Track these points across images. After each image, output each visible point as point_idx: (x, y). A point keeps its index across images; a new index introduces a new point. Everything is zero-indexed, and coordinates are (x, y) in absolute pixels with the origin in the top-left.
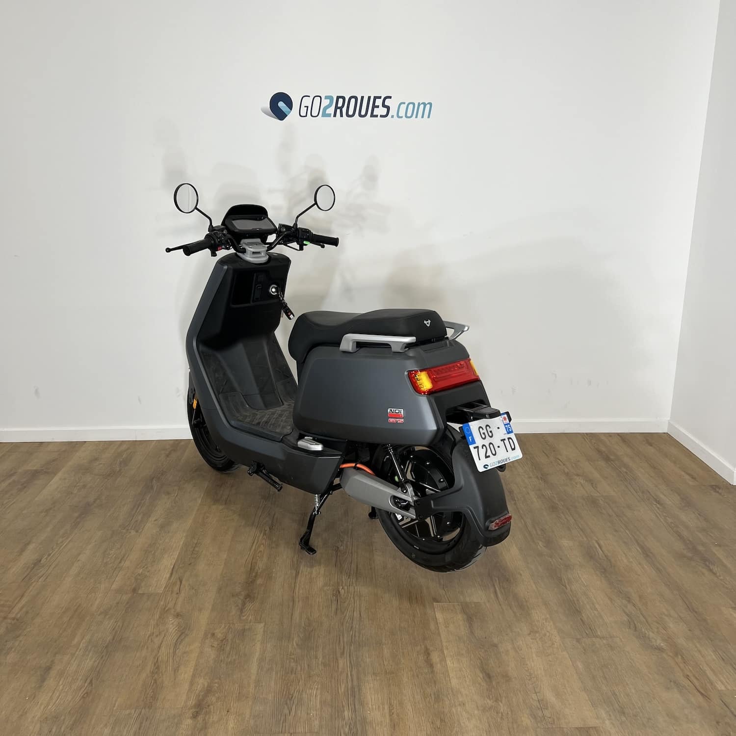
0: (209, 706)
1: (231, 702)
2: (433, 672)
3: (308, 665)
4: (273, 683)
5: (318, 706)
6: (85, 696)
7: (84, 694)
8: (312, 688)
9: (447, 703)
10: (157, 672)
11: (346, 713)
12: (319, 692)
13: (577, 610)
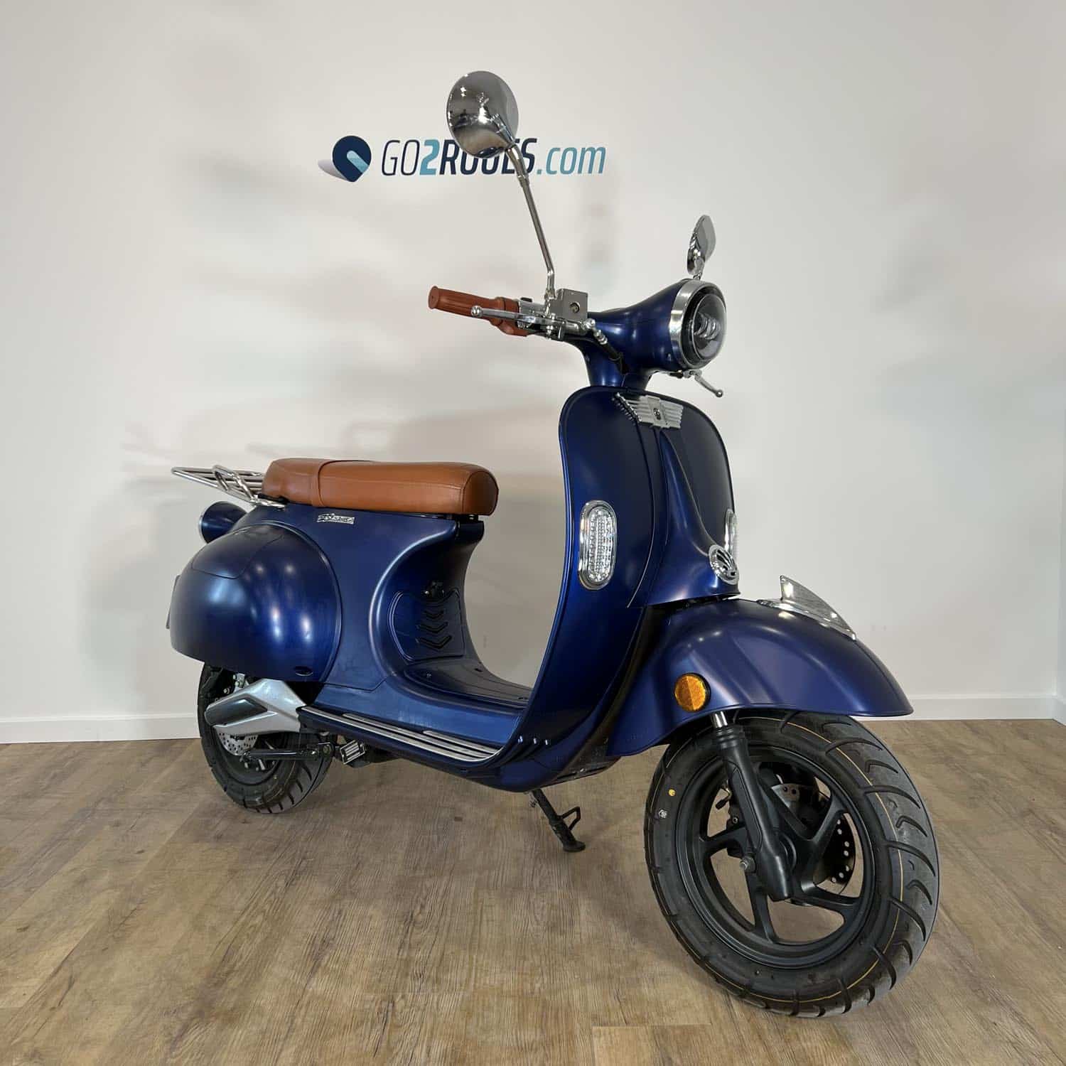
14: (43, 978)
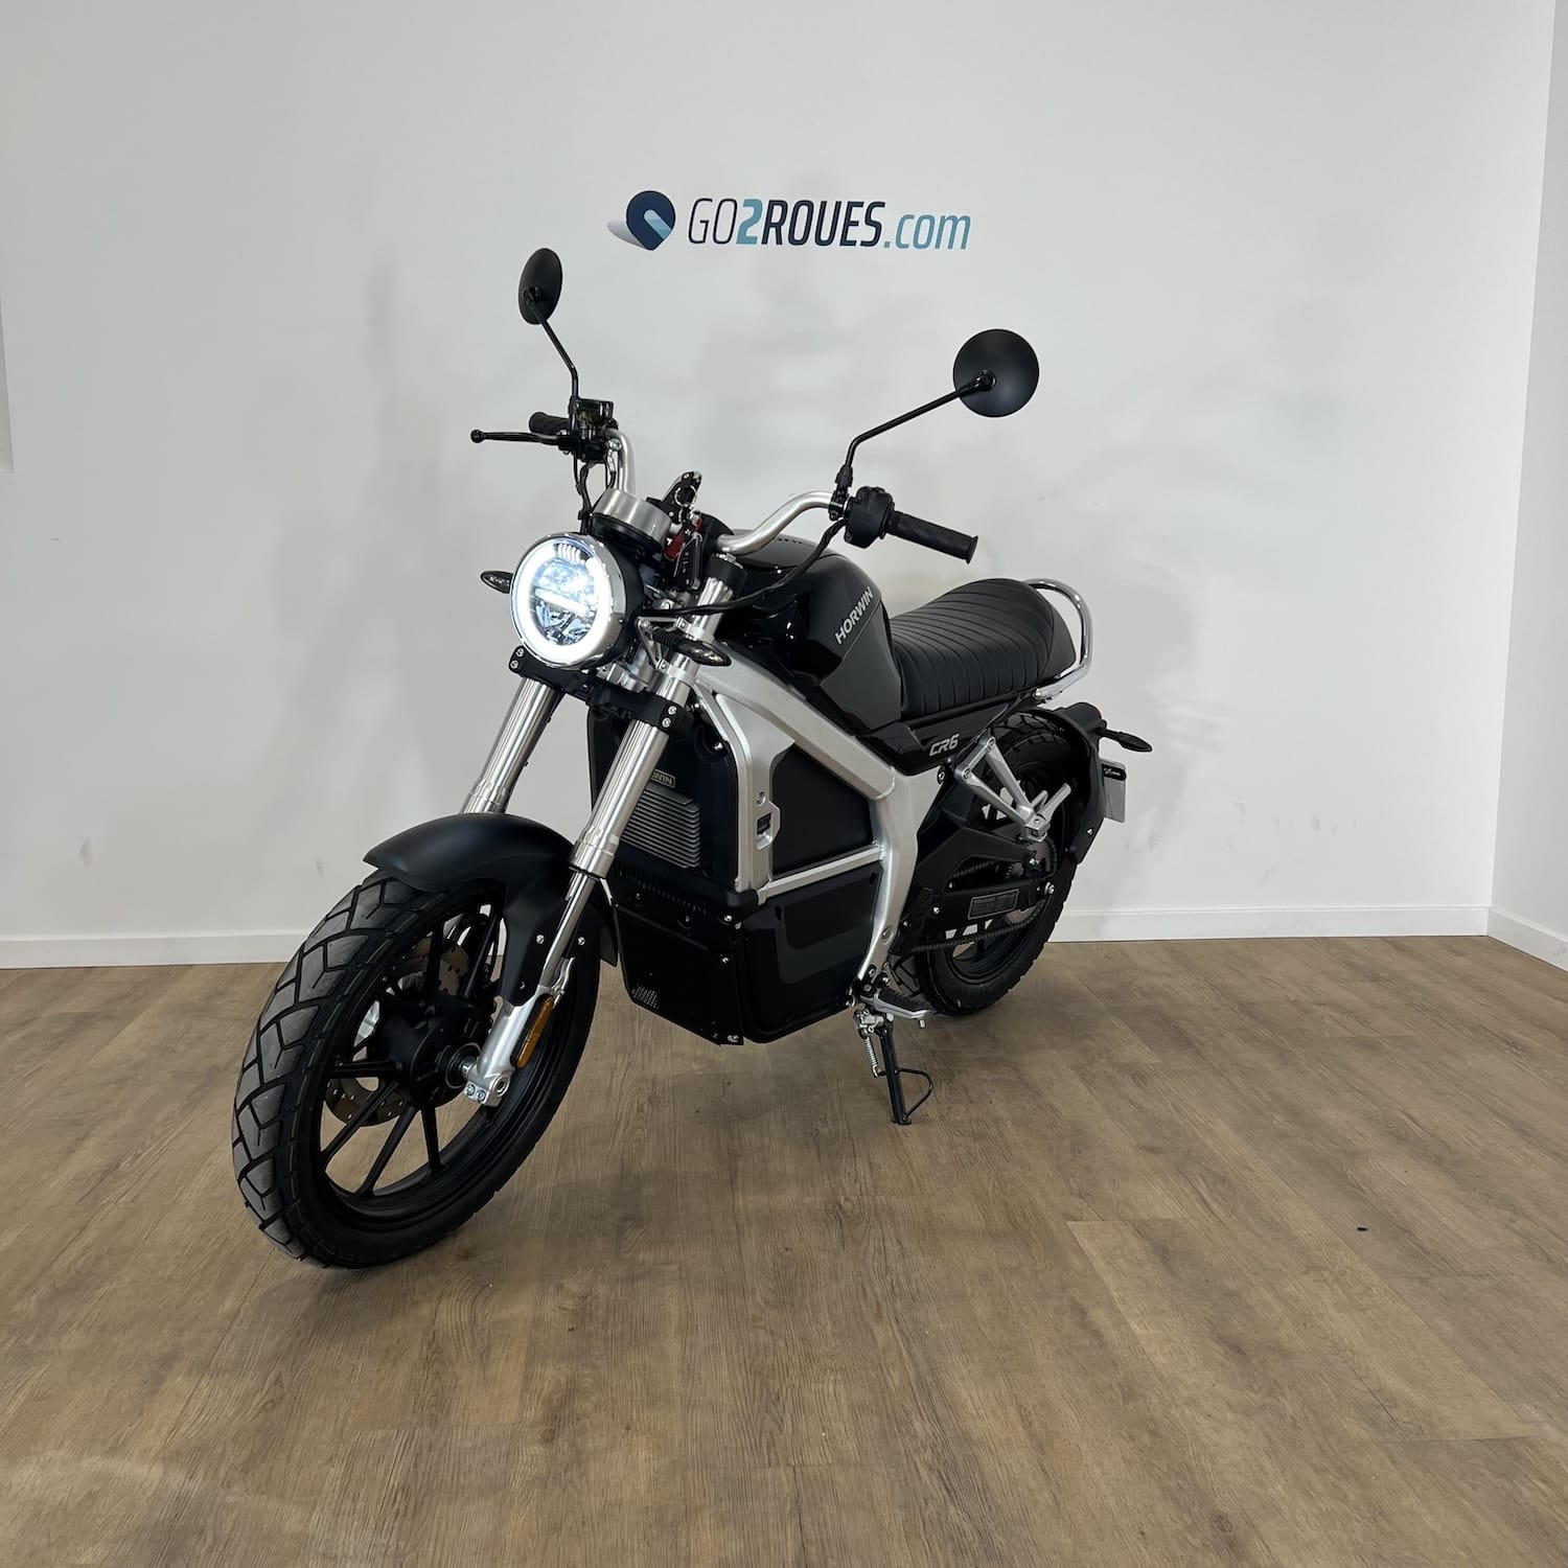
0: (578, 1419)
1: (631, 1412)
2: (1103, 1345)
3: (803, 1339)
4: (725, 1373)
5: (846, 1412)
6: (269, 1406)
7: (265, 1404)
8: (823, 1382)
9: (1155, 1401)
10: (436, 1360)
11: (917, 1425)
12: (841, 1387)
13: (1402, 1229)
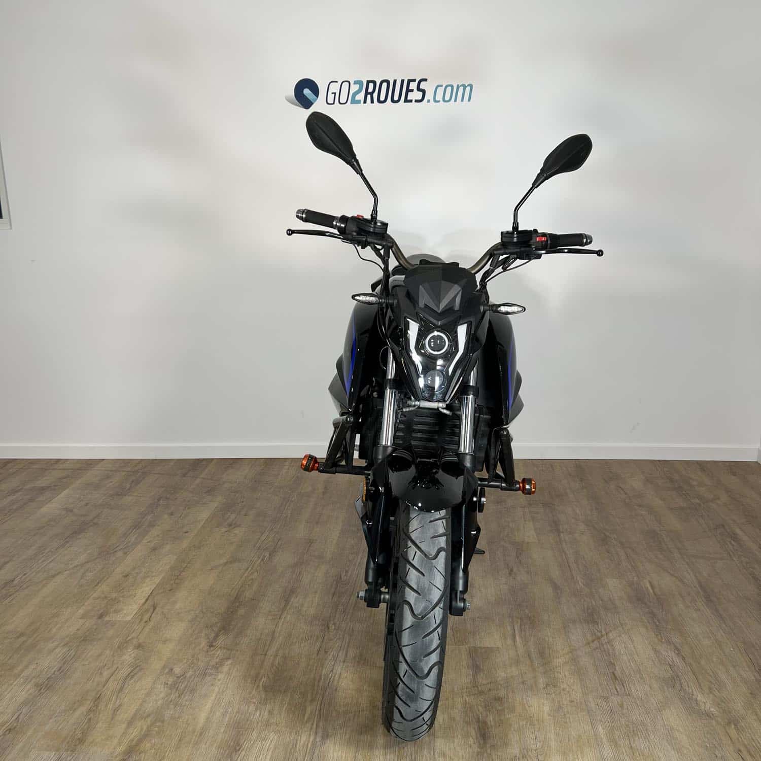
0: (140, 753)
4: (222, 730)
7: (7, 730)
8: (267, 740)
10: (94, 710)
12: (273, 744)
13: (611, 662)
14: (139, 604)
